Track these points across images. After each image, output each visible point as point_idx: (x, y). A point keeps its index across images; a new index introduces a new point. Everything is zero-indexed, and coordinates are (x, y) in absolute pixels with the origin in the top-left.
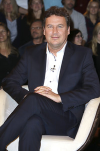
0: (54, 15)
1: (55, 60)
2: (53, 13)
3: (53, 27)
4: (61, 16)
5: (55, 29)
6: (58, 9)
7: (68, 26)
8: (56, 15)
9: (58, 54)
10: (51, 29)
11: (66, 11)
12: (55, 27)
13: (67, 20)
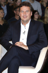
1: (25, 28)
3: (24, 12)
4: (27, 6)
5: (25, 13)
6: (26, 3)
7: (31, 11)
8: (25, 6)
9: (26, 25)
10: (23, 13)
11: (30, 4)
12: (25, 12)
13: (31, 8)
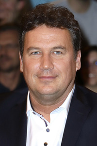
0: (44, 26)
1: (48, 130)
2: (42, 21)
3: (42, 54)
4: (59, 26)
5: (46, 57)
6: (52, 12)
7: (76, 50)
8: (48, 25)
9: (53, 115)
10: (37, 57)
11: (72, 16)
12: (46, 52)
13: (75, 37)
